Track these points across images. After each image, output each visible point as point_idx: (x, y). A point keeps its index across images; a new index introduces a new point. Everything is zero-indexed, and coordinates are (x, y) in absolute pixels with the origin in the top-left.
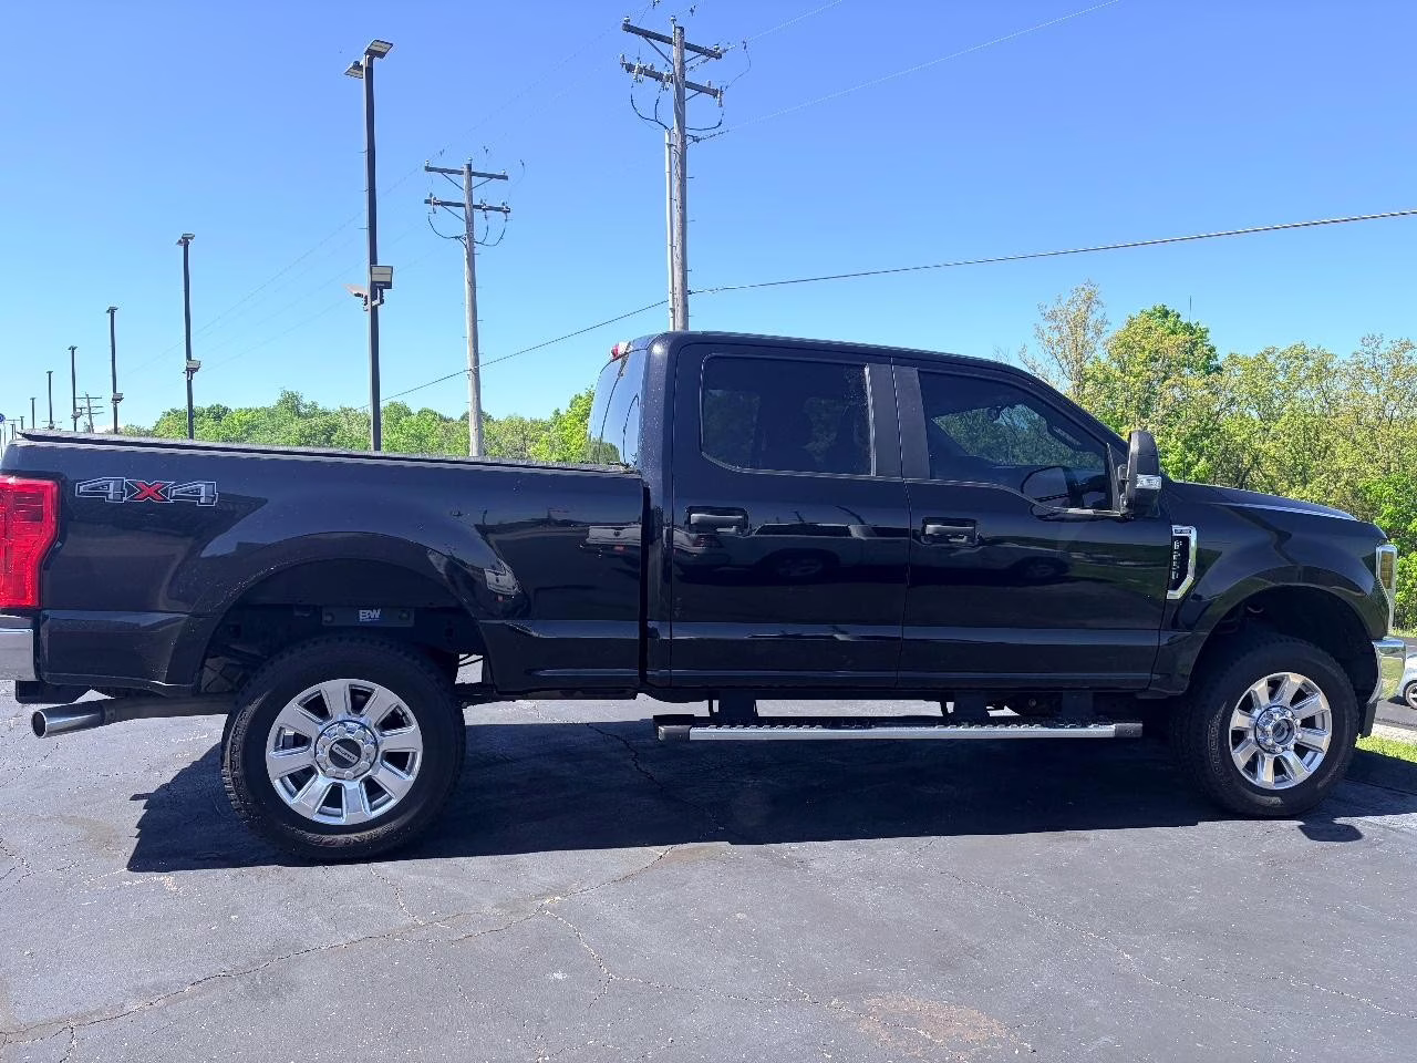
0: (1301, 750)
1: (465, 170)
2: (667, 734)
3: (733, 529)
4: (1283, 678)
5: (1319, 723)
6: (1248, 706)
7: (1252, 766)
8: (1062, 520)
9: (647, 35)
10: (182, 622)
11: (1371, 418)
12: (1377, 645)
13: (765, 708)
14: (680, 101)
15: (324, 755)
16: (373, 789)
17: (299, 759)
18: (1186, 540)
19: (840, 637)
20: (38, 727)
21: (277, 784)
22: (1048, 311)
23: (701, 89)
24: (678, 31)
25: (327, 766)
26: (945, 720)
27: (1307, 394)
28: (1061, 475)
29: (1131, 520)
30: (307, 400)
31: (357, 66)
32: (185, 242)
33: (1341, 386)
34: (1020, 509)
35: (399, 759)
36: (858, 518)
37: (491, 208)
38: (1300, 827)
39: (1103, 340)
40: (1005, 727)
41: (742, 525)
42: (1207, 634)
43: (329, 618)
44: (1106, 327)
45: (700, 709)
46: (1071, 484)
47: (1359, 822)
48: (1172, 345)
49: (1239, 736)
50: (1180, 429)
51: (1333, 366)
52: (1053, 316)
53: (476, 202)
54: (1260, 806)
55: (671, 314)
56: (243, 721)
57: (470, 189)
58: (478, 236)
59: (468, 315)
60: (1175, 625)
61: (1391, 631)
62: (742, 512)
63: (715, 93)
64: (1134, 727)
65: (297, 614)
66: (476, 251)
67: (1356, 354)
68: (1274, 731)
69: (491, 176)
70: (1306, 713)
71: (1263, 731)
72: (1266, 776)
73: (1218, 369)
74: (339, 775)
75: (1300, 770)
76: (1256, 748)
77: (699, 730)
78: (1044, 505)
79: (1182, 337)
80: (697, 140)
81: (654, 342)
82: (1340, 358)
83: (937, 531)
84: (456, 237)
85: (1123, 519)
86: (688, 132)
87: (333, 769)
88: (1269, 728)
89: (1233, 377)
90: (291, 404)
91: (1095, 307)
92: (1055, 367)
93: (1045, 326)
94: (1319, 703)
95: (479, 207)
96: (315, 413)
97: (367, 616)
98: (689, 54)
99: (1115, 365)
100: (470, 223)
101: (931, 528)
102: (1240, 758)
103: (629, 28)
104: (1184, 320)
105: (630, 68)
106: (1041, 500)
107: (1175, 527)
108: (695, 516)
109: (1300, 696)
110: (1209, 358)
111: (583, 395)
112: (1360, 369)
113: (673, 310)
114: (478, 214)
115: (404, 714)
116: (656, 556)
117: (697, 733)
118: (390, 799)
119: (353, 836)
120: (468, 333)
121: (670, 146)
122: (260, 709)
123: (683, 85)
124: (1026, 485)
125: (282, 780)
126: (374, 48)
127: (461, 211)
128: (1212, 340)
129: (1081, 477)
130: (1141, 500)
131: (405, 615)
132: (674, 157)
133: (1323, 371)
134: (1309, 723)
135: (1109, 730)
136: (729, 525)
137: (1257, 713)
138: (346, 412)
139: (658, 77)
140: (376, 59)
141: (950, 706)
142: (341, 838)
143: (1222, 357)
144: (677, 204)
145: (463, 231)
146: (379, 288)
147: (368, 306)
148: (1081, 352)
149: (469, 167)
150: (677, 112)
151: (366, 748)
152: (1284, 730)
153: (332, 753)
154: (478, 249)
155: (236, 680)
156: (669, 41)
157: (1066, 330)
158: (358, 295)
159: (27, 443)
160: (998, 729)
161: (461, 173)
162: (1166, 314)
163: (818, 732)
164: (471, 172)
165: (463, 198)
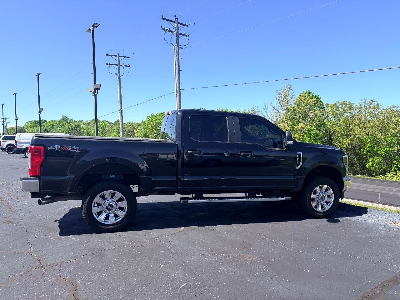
0: (327, 203)
1: (117, 55)
2: (183, 201)
3: (197, 155)
4: (322, 186)
5: (331, 196)
6: (315, 193)
7: (316, 207)
8: (272, 151)
9: (168, 20)
10: (73, 178)
11: (364, 120)
12: (344, 178)
13: (205, 195)
14: (177, 38)
15: (105, 208)
16: (116, 216)
17: (99, 209)
18: (300, 155)
19: (222, 179)
20: (40, 203)
21: (94, 215)
22: (278, 92)
23: (183, 35)
24: (176, 19)
25: (106, 211)
26: (246, 197)
27: (347, 114)
28: (272, 140)
29: (287, 151)
30: (70, 118)
31: (90, 30)
32: (38, 75)
33: (355, 112)
34: (262, 149)
35: (122, 209)
36: (227, 151)
37: (125, 66)
38: (327, 220)
39: (293, 100)
40: (260, 198)
41: (200, 154)
42: (305, 176)
43: (103, 177)
44: (294, 96)
45: (190, 196)
46: (274, 143)
47: (340, 219)
48: (312, 101)
49: (313, 200)
50: (314, 124)
51: (354, 106)
52: (279, 93)
53: (121, 64)
54: (318, 215)
55: (176, 95)
56: (87, 201)
57: (119, 60)
58: (121, 74)
59: (119, 95)
60: (298, 175)
61: (347, 175)
62: (199, 151)
63: (187, 36)
64: (289, 198)
65: (97, 176)
66: (121, 78)
67: (360, 103)
68: (321, 198)
69: (125, 57)
70: (328, 194)
71: (319, 199)
72: (319, 209)
73: (324, 108)
74: (108, 213)
75: (327, 207)
76: (317, 202)
77: (190, 200)
78: (267, 148)
79: (314, 99)
80: (182, 48)
81: (178, 112)
82: (355, 105)
83: (243, 154)
84: (115, 74)
85: (285, 151)
86: (180, 46)
87: (107, 211)
88: (320, 198)
89: (327, 110)
90: (65, 119)
91: (291, 91)
92: (280, 107)
93: (277, 96)
94: (331, 191)
95: (122, 65)
96: (72, 121)
97: (112, 176)
98: (179, 25)
99: (296, 106)
100: (119, 70)
101: (242, 153)
102: (314, 205)
103: (163, 19)
104: (315, 95)
105: (164, 29)
106: (266, 147)
107: (297, 152)
108: (189, 152)
109: (326, 190)
110: (321, 104)
111: (150, 116)
112: (360, 107)
113: (176, 94)
114: (121, 67)
115: (123, 198)
116: (180, 161)
117: (190, 201)
118: (120, 218)
119: (112, 227)
120: (119, 100)
121: (175, 50)
122: (90, 198)
123: (178, 34)
124: (264, 143)
125: (95, 214)
126: (95, 25)
127: (117, 67)
128: (322, 100)
129: (276, 141)
130: (289, 146)
131: (121, 176)
132: (176, 53)
133: (351, 108)
134: (329, 196)
135: (284, 199)
136: (196, 154)
137: (317, 194)
138: (81, 121)
139: (171, 32)
140: (95, 28)
141: (247, 194)
142: (109, 227)
143: (325, 104)
144: (177, 66)
145: (117, 72)
146: (97, 89)
147: (94, 94)
148: (287, 103)
149: (119, 54)
150: (177, 41)
151: (115, 206)
152: (323, 198)
153: (107, 207)
154: (121, 77)
155: (81, 192)
156: (174, 22)
157: (283, 97)
158: (91, 92)
159: (36, 138)
160: (258, 199)
161: (116, 56)
162: (310, 93)
163: (217, 200)
164: (119, 56)
165: (117, 63)
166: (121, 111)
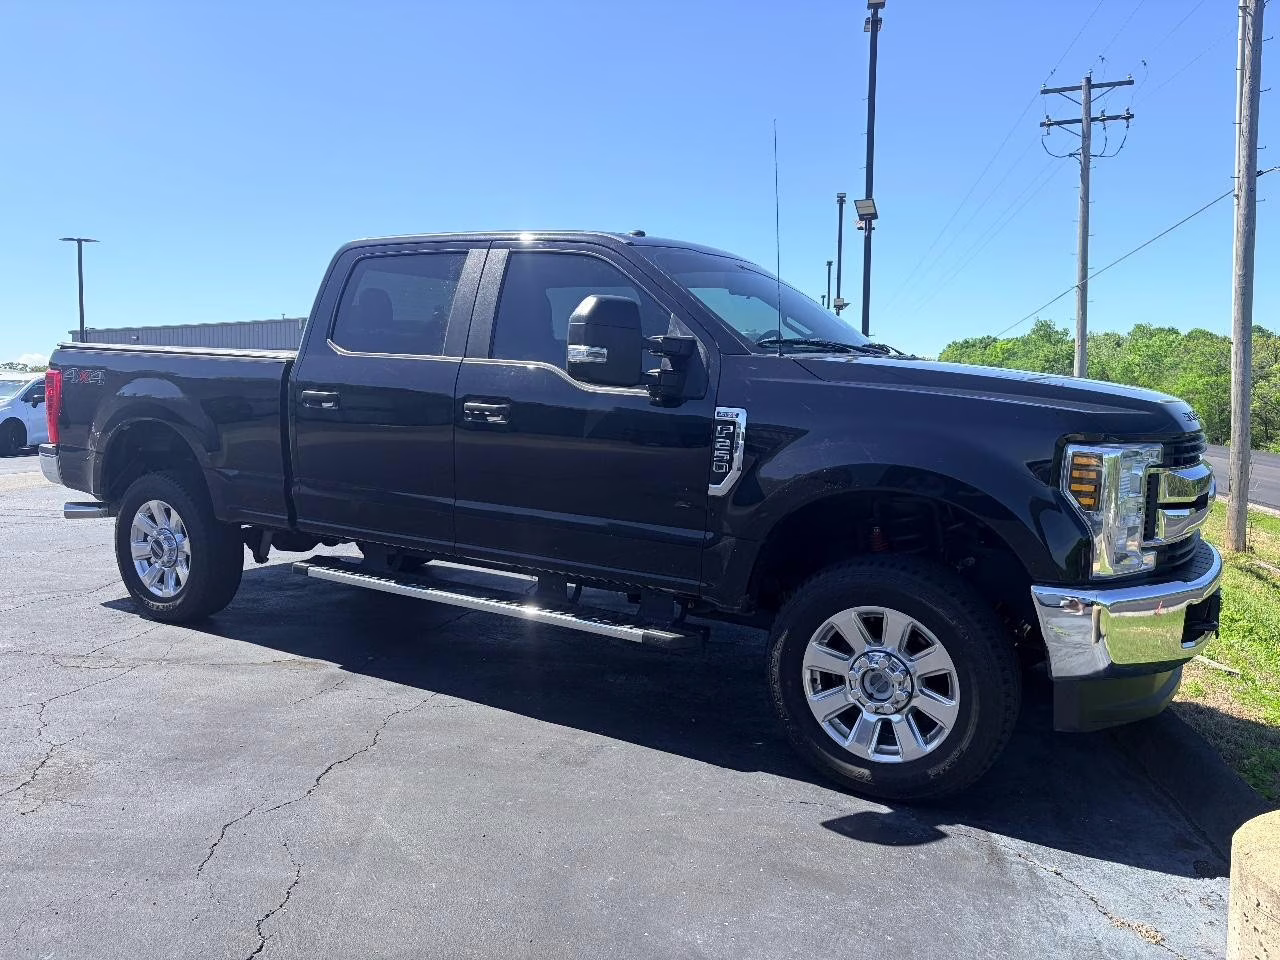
1: (1084, 84)
37: (1110, 118)
53: (1094, 115)
55: (1235, 201)
57: (1088, 102)
66: (1091, 165)
69: (1114, 85)
84: (1071, 155)
95: (1098, 119)
100: (1086, 136)
113: (1238, 196)
120: (1077, 249)
127: (1078, 128)
145: (1078, 147)
149: (1089, 80)
161: (1078, 88)
164: (1090, 85)
165: (1080, 114)
166: (1083, 289)
